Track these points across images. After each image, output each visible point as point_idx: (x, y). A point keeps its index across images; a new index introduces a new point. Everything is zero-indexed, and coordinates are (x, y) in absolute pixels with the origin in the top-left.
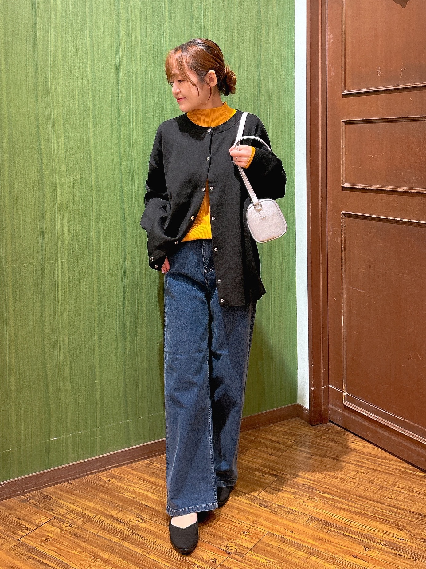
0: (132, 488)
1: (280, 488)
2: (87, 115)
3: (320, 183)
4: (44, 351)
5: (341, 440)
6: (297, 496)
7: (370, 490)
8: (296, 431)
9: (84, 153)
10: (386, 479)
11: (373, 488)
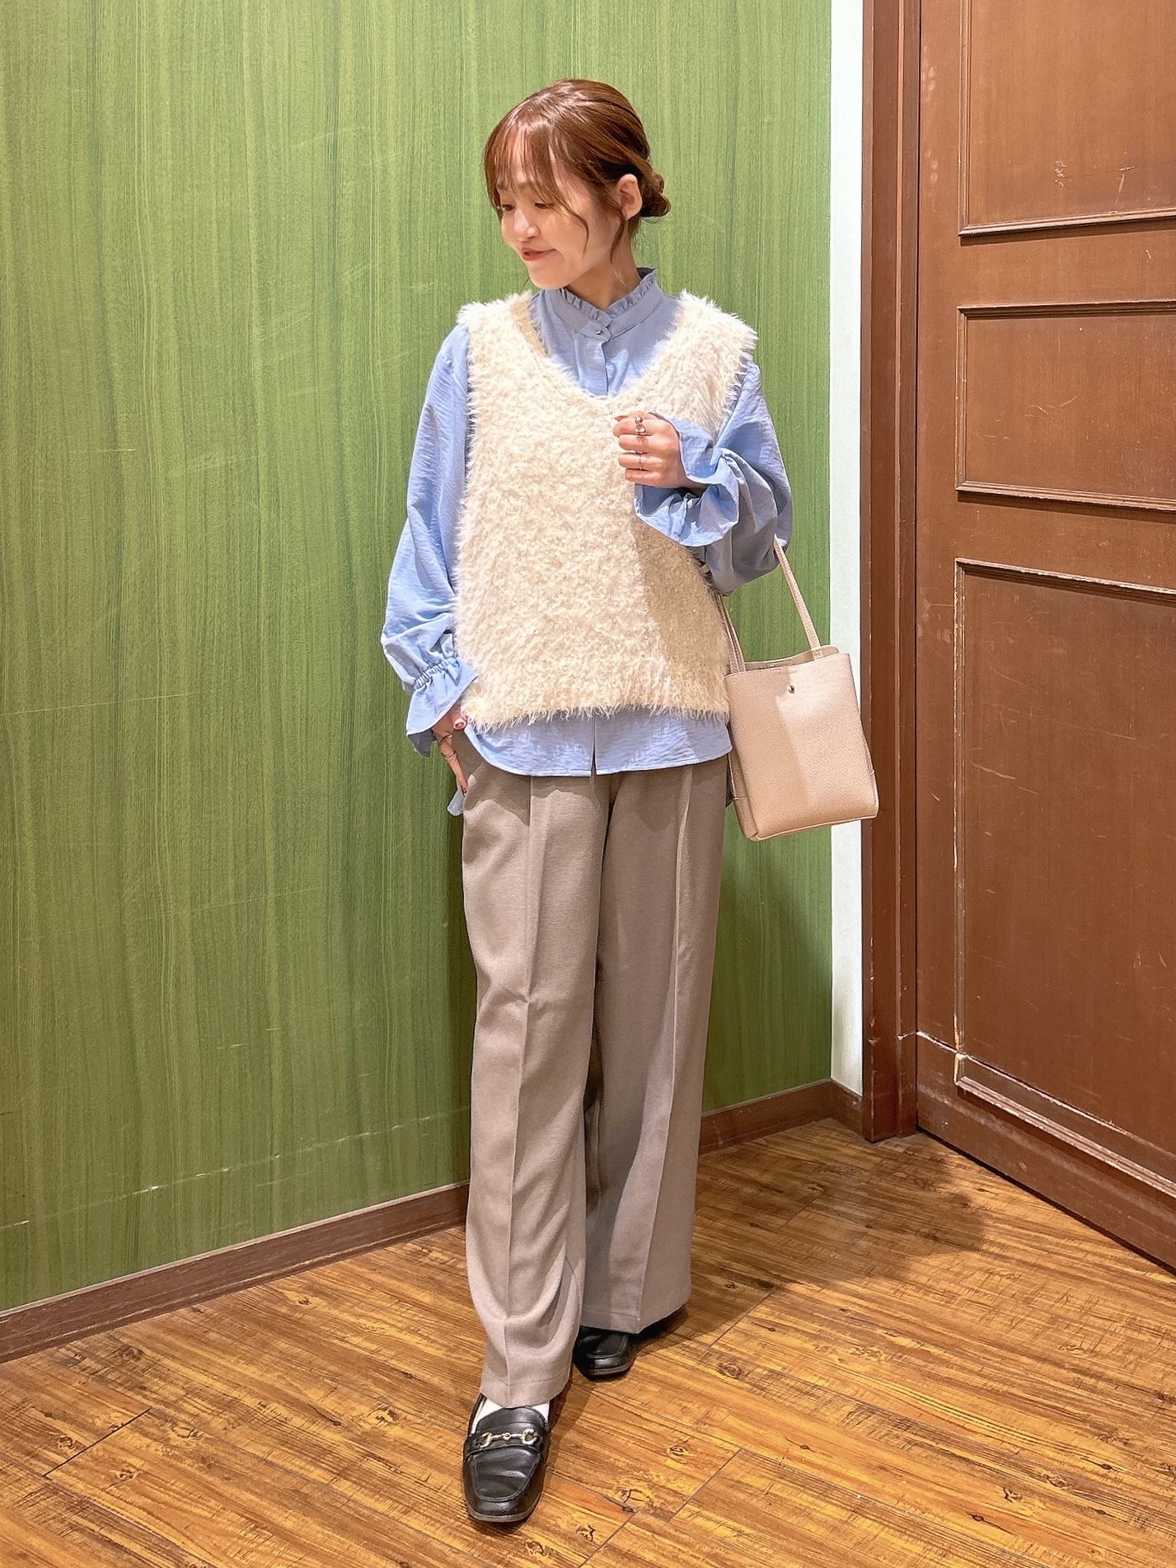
0: (369, 1324)
1: (776, 1321)
2: (243, 289)
3: (897, 480)
4: (124, 946)
5: (947, 1182)
6: (823, 1344)
7: (1022, 1325)
9: (234, 395)
10: (1065, 1294)
11: (1032, 1320)
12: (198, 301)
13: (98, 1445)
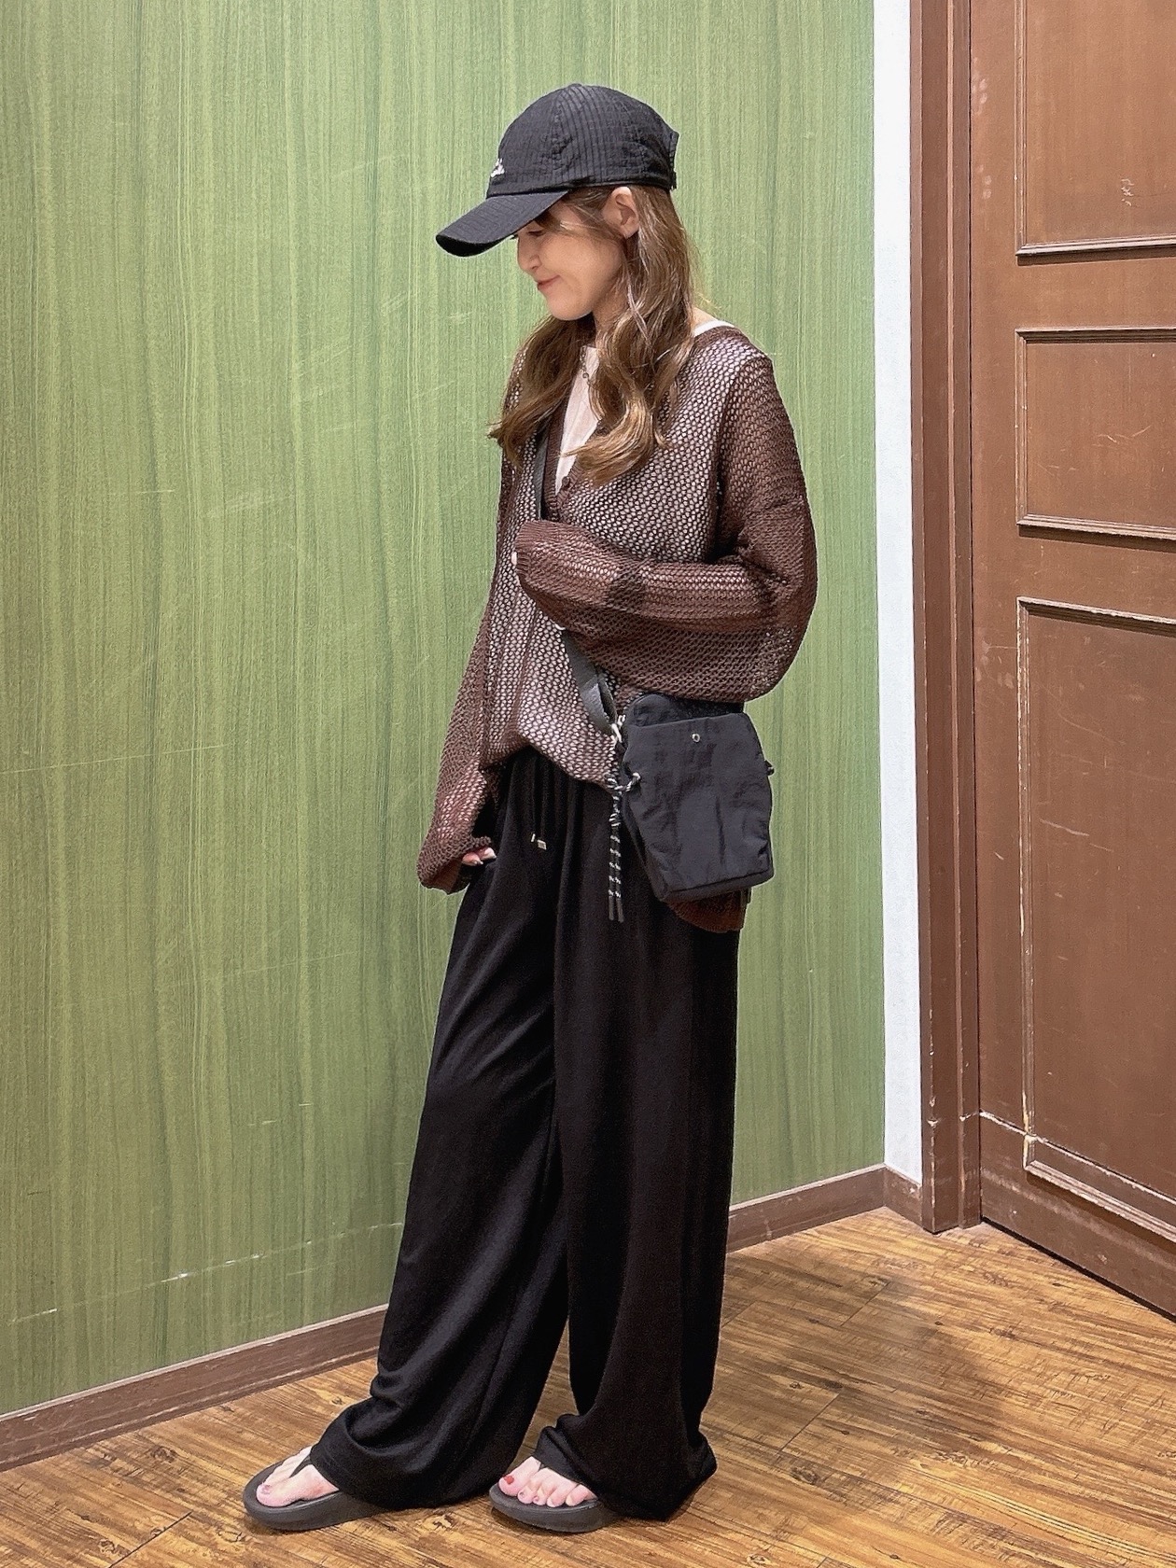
1: (850, 1423)
2: (283, 323)
3: (952, 513)
4: (155, 1015)
5: (1017, 1275)
6: (903, 1449)
7: (1116, 1430)
8: (884, 1250)
9: (273, 432)
11: (1127, 1424)
12: (238, 336)
13: (143, 1550)
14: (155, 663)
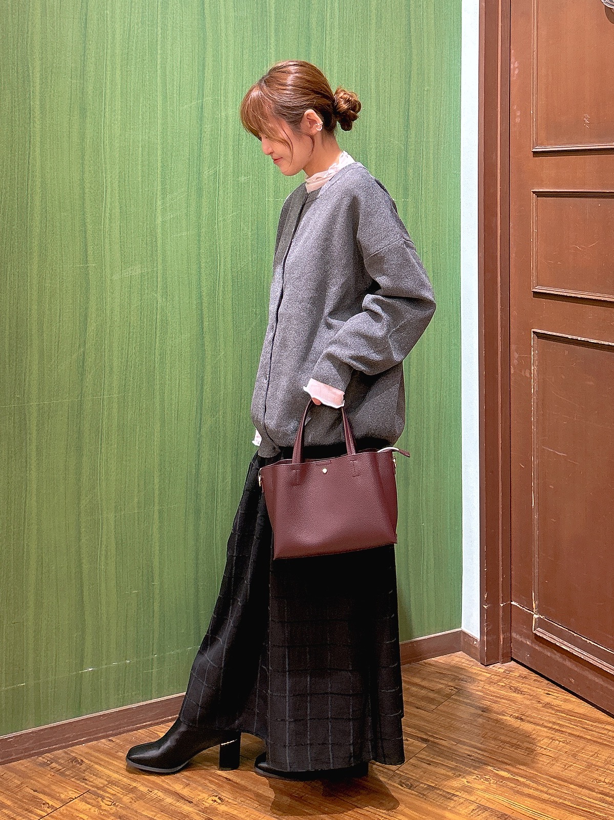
1: (432, 759)
2: (154, 181)
3: (499, 284)
5: (528, 689)
6: (458, 773)
7: (571, 768)
8: (459, 674)
9: (147, 236)
10: (596, 753)
11: (577, 765)
12: (130, 187)
13: (63, 807)
14: (84, 353)
